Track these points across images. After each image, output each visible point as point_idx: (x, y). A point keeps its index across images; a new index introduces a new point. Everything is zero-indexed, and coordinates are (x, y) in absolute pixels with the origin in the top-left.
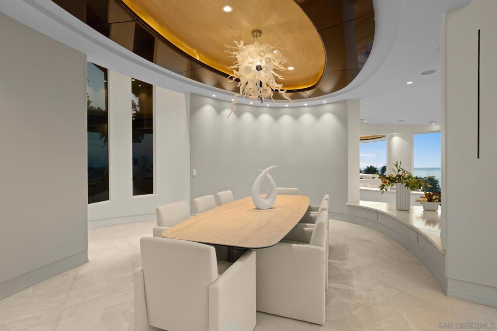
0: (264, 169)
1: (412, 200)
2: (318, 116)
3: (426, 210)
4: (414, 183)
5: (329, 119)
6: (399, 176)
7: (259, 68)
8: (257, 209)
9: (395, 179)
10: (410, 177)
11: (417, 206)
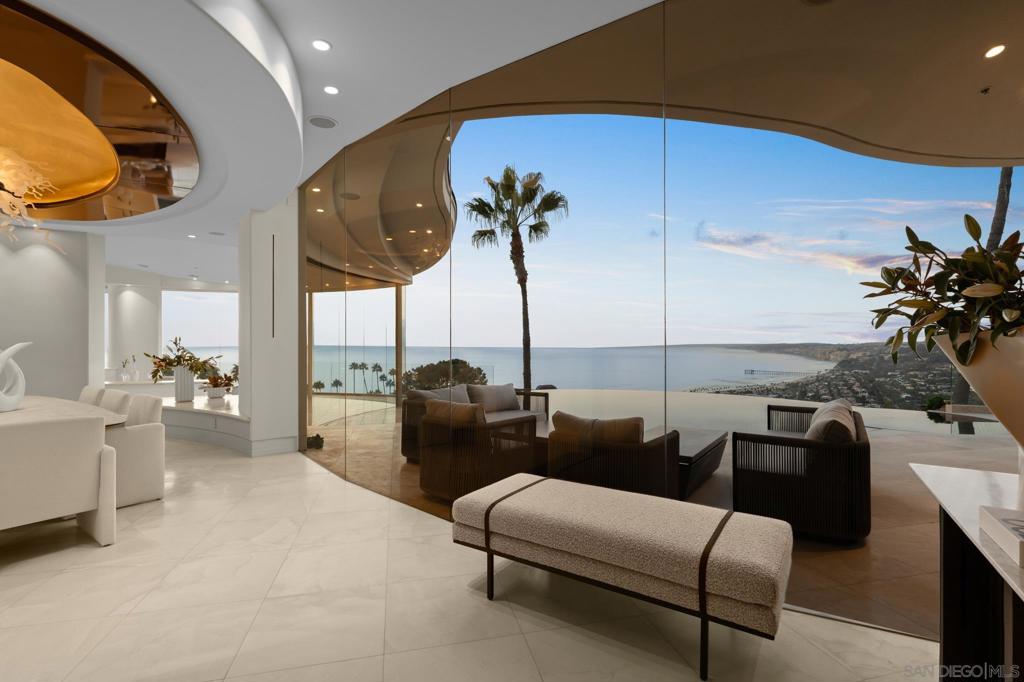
1: (196, 388)
3: (211, 398)
4: (199, 367)
6: (179, 357)
9: (175, 361)
10: (191, 358)
11: (200, 395)
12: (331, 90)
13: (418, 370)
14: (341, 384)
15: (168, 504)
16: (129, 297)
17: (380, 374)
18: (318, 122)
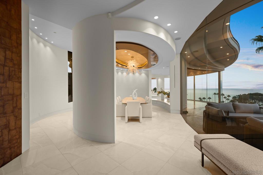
0: (135, 90)
1: (165, 98)
2: (140, 74)
3: (168, 100)
4: (165, 93)
5: (143, 75)
6: (162, 91)
7: (134, 66)
8: (133, 99)
9: (161, 92)
10: (164, 92)
11: (165, 99)
12: (176, 32)
13: (239, 96)
14: (211, 99)
15: (153, 119)
16: (159, 80)
17: (224, 96)
18: (176, 39)
